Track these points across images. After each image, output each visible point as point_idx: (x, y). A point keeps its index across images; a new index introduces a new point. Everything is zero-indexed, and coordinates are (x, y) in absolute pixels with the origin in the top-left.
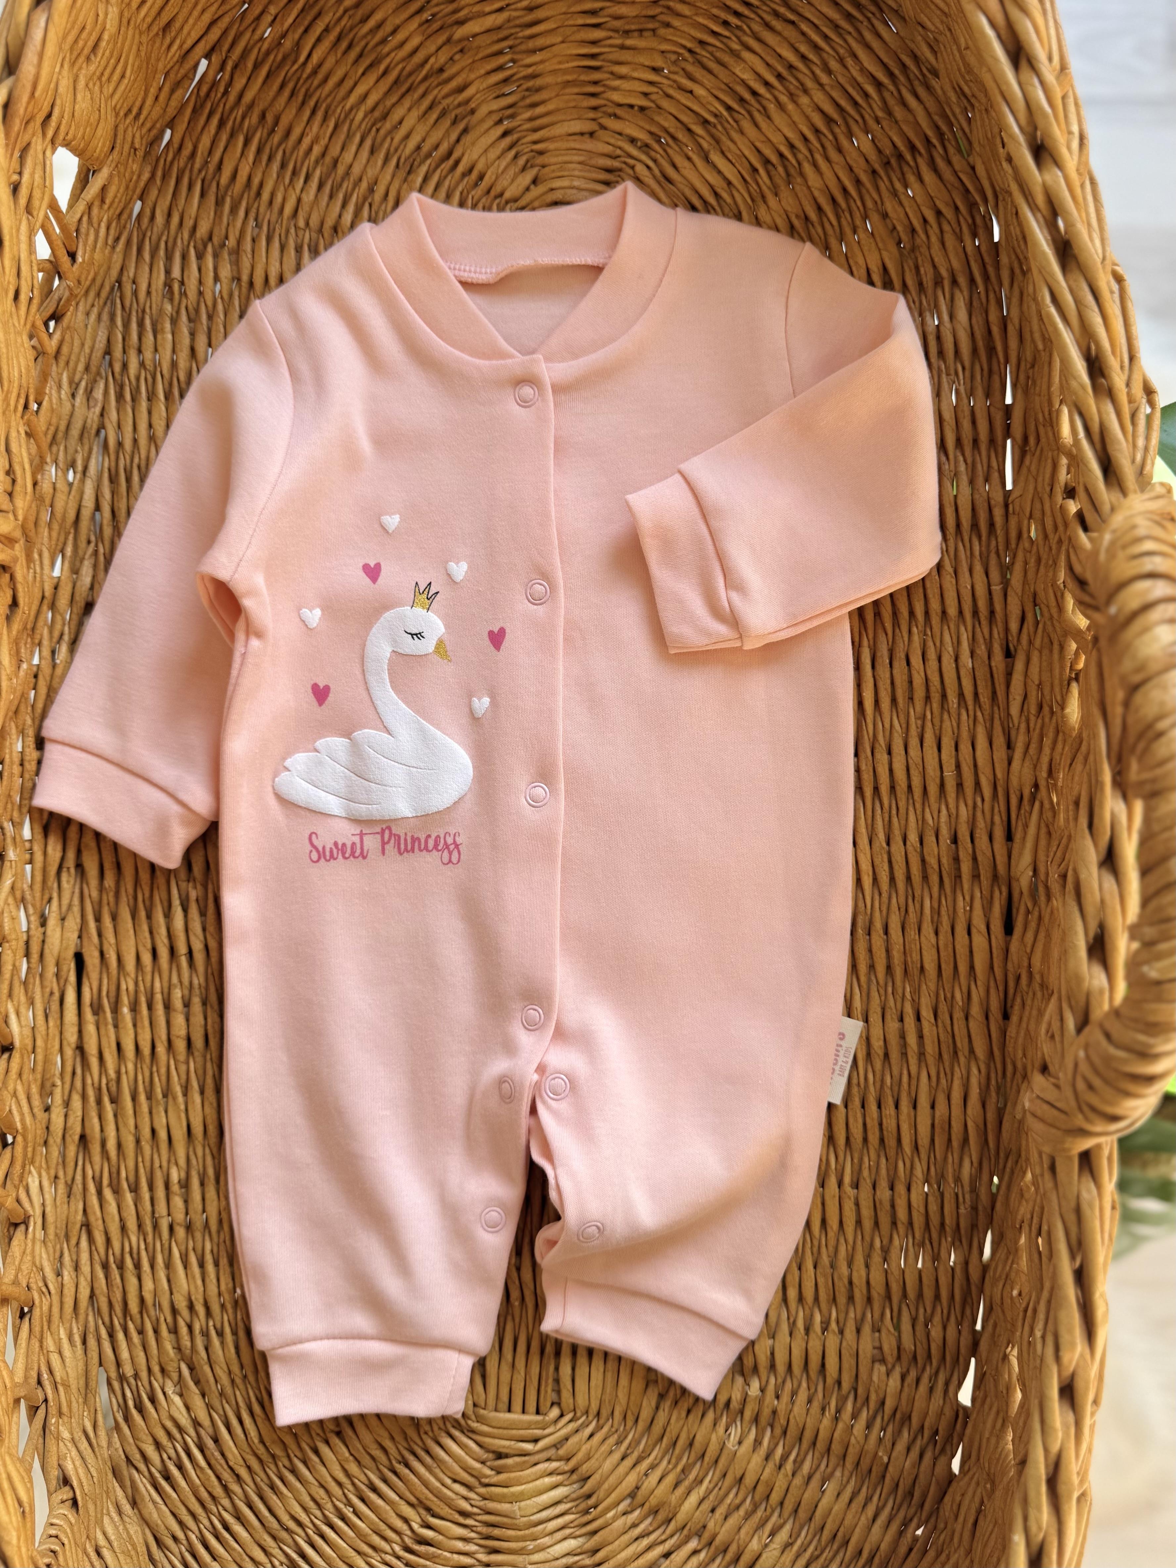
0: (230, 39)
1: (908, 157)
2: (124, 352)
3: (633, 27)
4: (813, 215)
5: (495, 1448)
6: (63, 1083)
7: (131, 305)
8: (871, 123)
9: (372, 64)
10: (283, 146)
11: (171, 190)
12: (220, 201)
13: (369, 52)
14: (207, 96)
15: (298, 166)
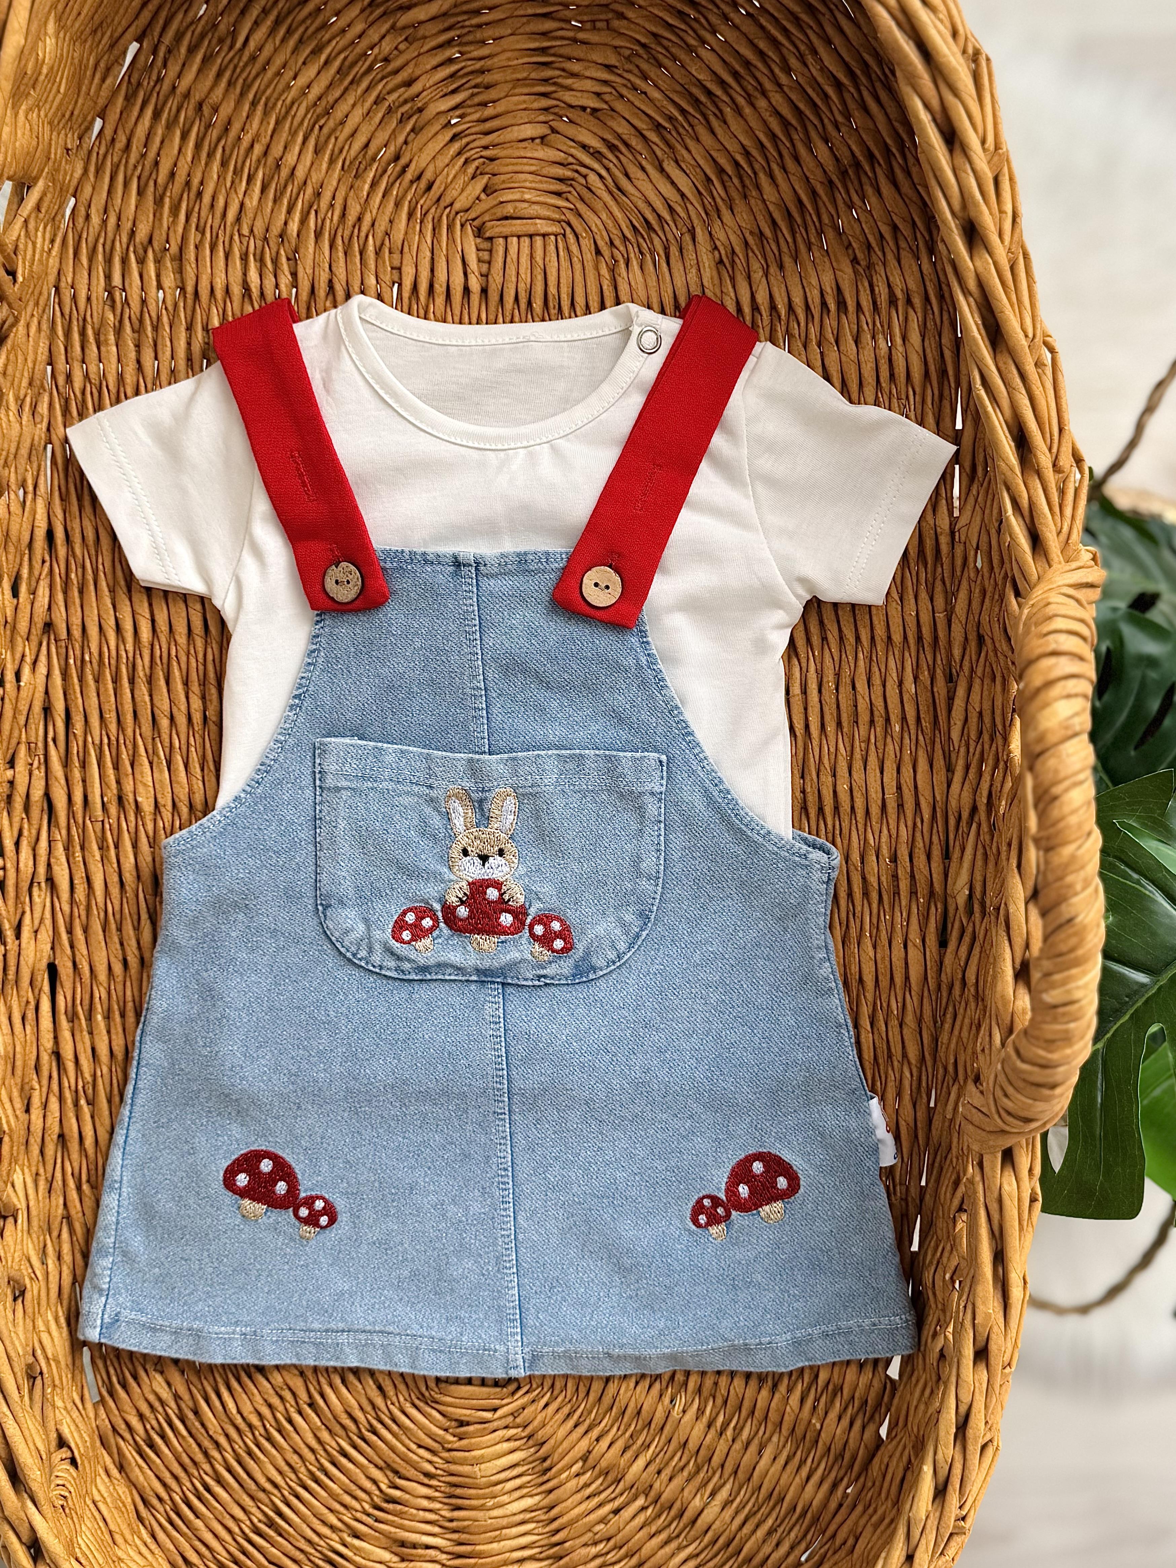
0: (161, 22)
1: (867, 169)
2: (67, 363)
4: (768, 232)
5: (456, 1417)
6: (40, 1087)
7: (71, 313)
8: (830, 128)
9: (313, 52)
10: (223, 142)
11: (106, 187)
12: (159, 202)
13: (310, 38)
14: (140, 82)
15: (239, 165)
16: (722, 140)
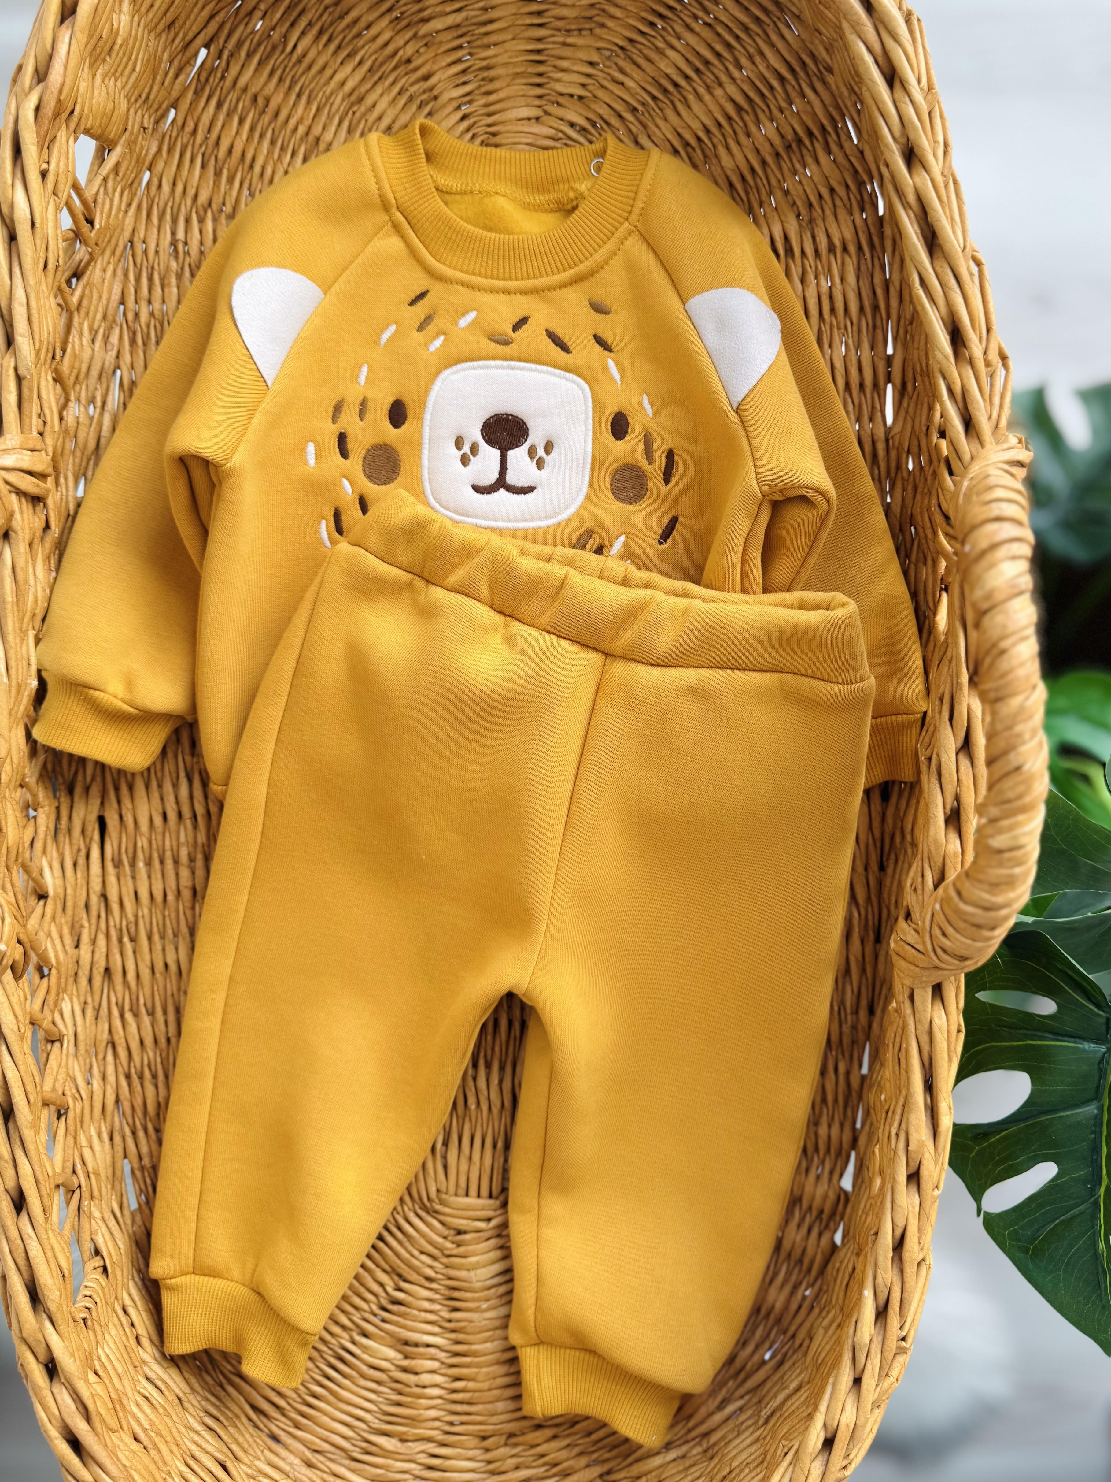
0: (225, 32)
1: (807, 142)
2: (136, 303)
3: (573, 27)
5: (455, 1226)
6: (90, 925)
7: (142, 262)
8: (776, 112)
9: (349, 55)
10: (273, 125)
11: (176, 162)
12: (218, 173)
13: (346, 45)
14: (207, 80)
15: (285, 143)
16: (685, 118)
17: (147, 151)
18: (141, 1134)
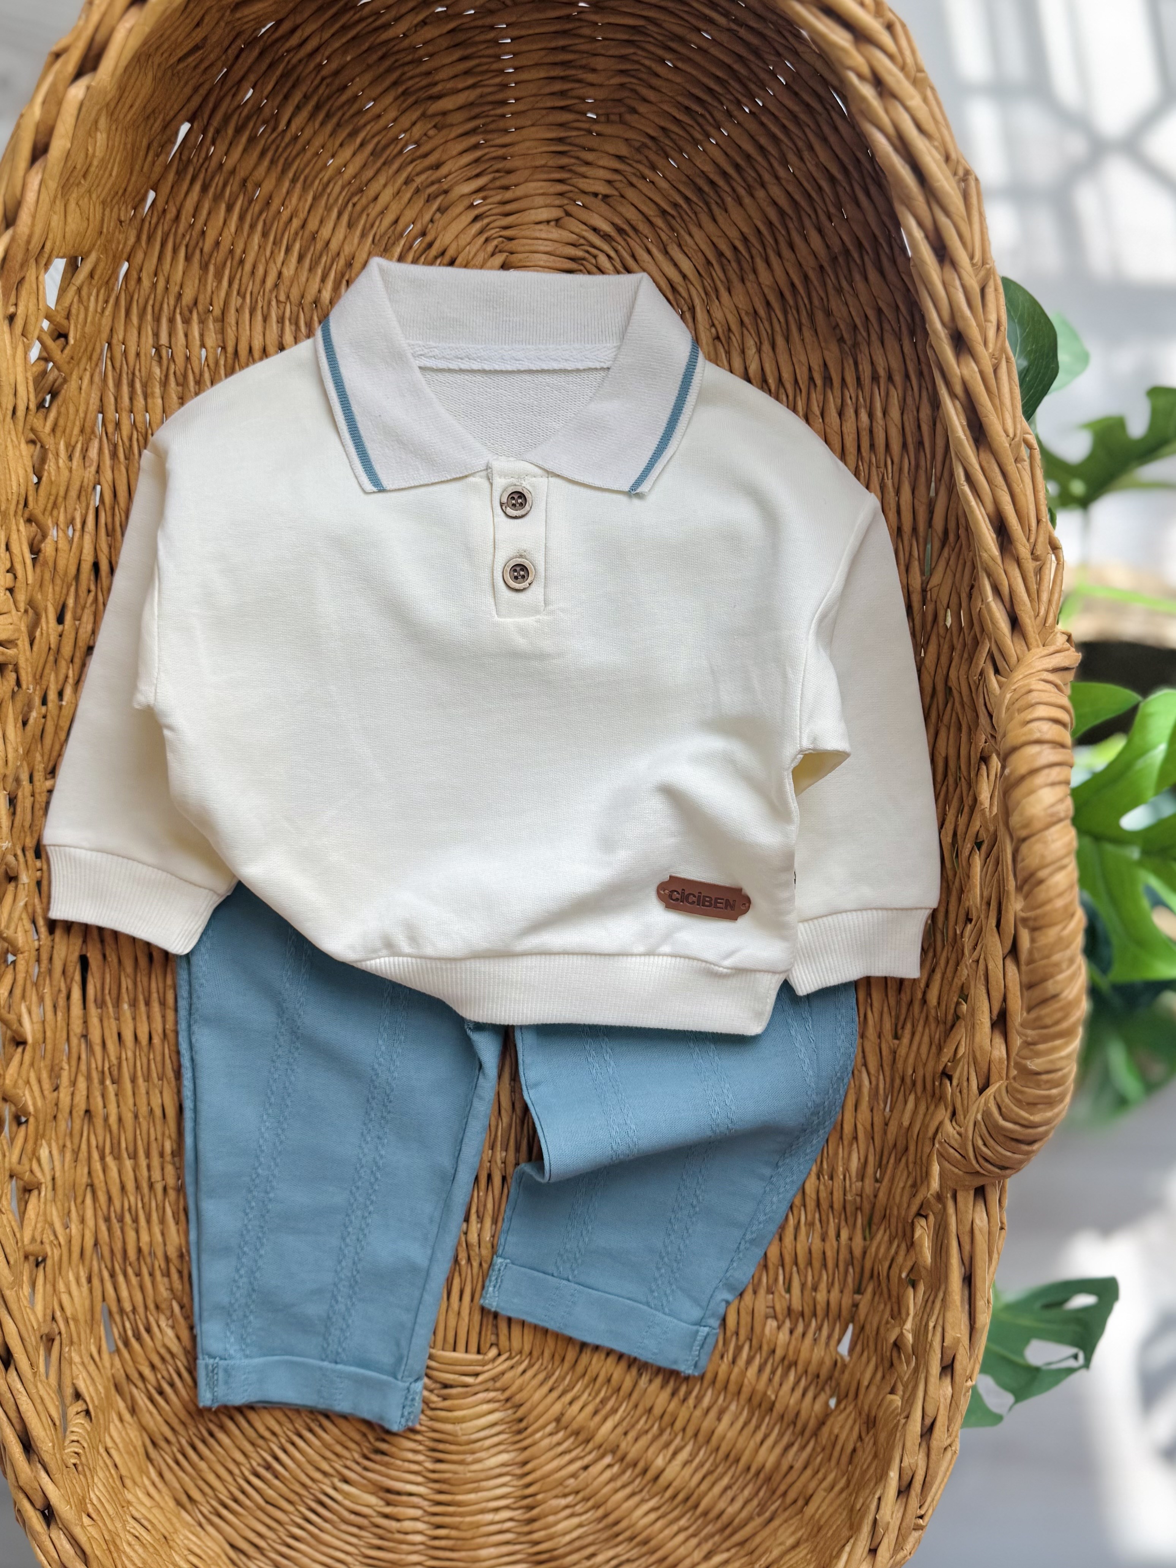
0: (211, 104)
1: (856, 255)
2: (117, 411)
4: (762, 312)
5: (442, 1380)
6: (70, 1067)
7: (122, 367)
9: (349, 136)
10: (264, 215)
11: (156, 254)
12: (205, 267)
13: (347, 121)
14: (189, 161)
15: (278, 237)
16: (722, 226)
17: (125, 243)
18: (121, 1279)
